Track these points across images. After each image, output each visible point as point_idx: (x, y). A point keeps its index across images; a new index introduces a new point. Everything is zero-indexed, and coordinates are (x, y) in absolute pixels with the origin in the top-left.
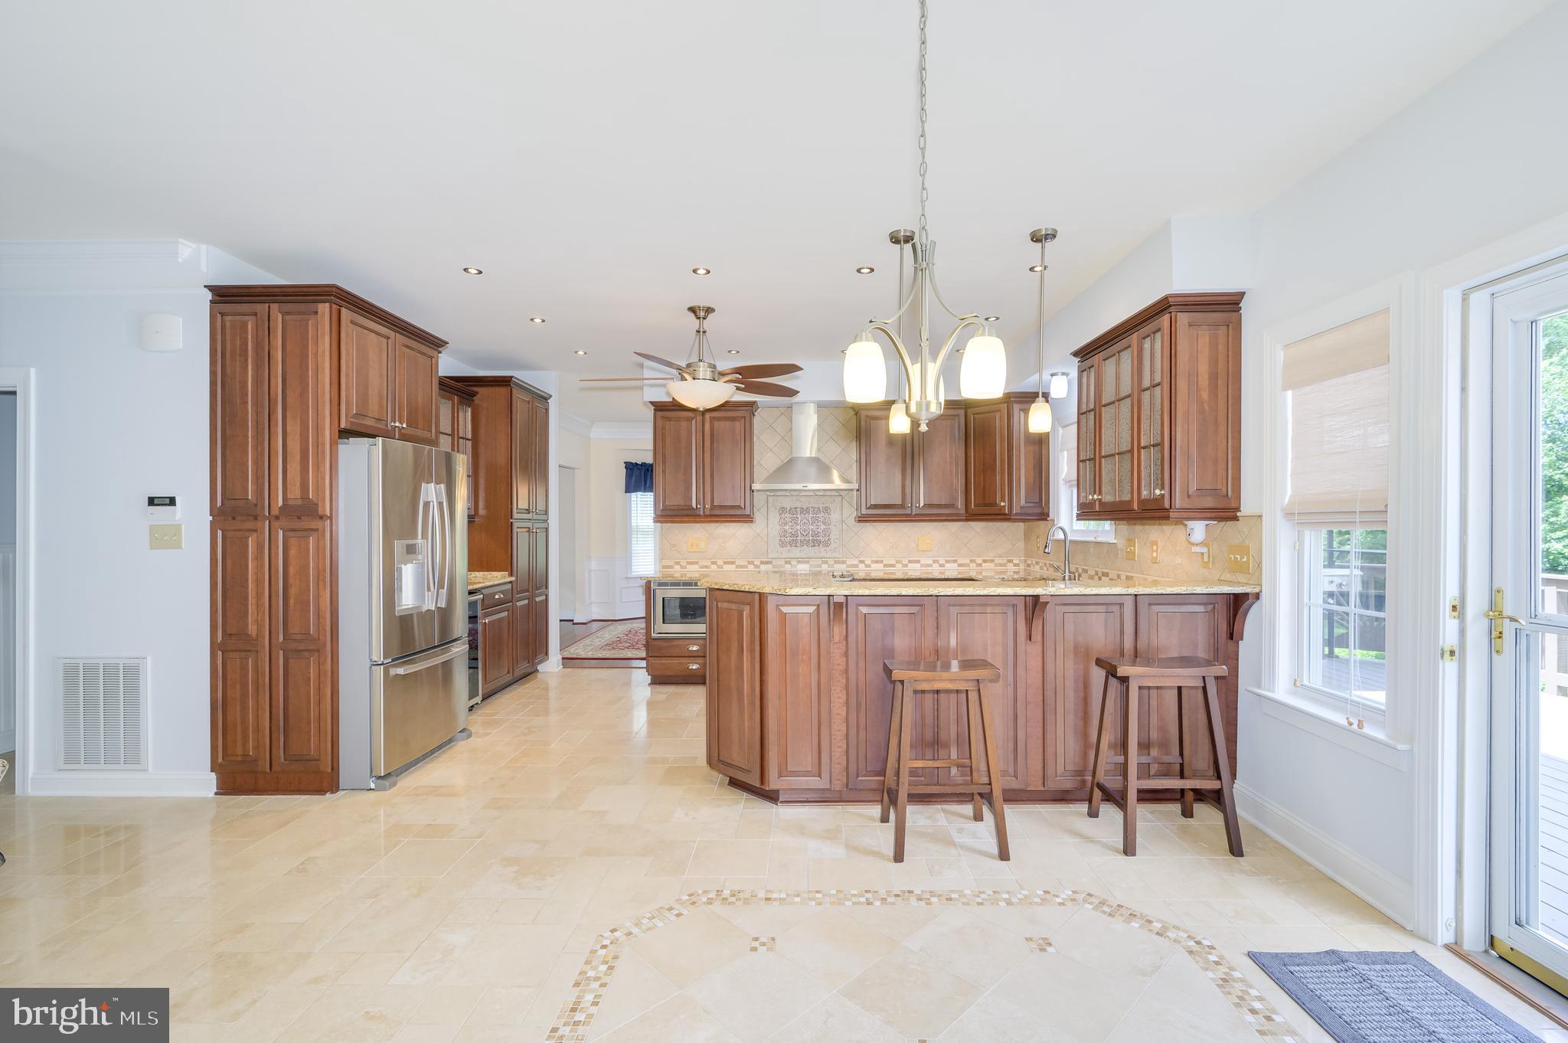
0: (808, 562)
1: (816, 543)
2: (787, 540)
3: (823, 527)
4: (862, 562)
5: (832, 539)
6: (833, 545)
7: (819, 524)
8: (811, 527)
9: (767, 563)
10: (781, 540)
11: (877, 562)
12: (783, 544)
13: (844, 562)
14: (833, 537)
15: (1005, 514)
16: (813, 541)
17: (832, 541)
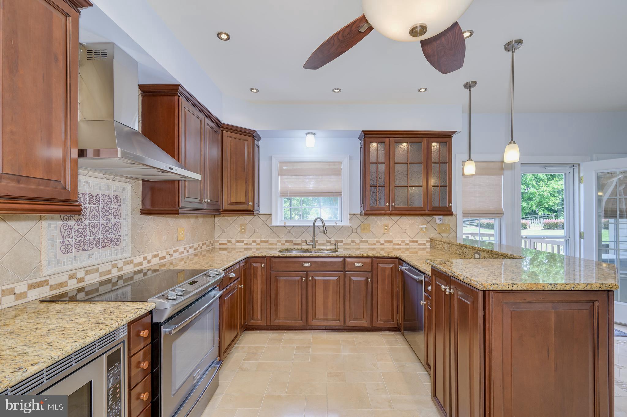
0: (97, 270)
1: (106, 243)
2: (73, 241)
3: (113, 221)
4: (145, 258)
5: (122, 235)
6: (123, 243)
7: (110, 217)
8: (102, 221)
9: (40, 285)
10: (63, 243)
11: (155, 256)
12: (66, 250)
13: (132, 262)
14: (123, 233)
15: (249, 210)
16: (104, 239)
17: (122, 238)
